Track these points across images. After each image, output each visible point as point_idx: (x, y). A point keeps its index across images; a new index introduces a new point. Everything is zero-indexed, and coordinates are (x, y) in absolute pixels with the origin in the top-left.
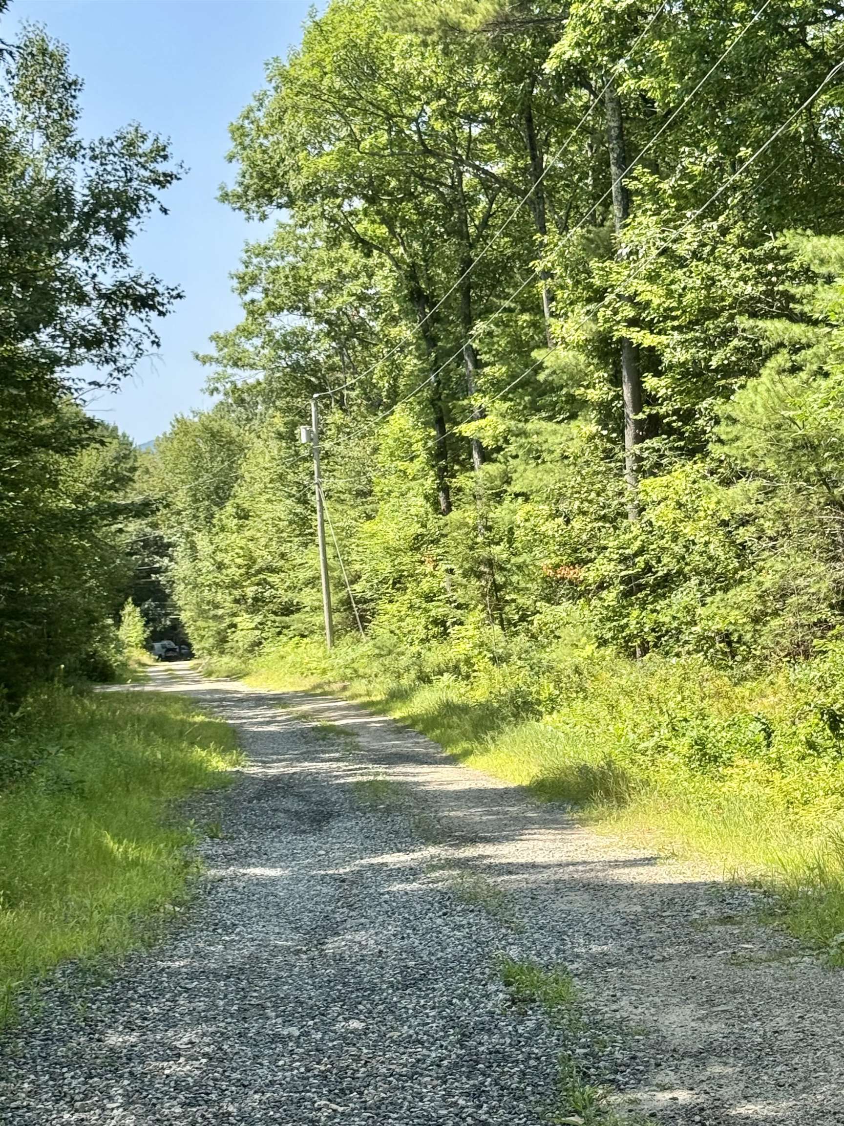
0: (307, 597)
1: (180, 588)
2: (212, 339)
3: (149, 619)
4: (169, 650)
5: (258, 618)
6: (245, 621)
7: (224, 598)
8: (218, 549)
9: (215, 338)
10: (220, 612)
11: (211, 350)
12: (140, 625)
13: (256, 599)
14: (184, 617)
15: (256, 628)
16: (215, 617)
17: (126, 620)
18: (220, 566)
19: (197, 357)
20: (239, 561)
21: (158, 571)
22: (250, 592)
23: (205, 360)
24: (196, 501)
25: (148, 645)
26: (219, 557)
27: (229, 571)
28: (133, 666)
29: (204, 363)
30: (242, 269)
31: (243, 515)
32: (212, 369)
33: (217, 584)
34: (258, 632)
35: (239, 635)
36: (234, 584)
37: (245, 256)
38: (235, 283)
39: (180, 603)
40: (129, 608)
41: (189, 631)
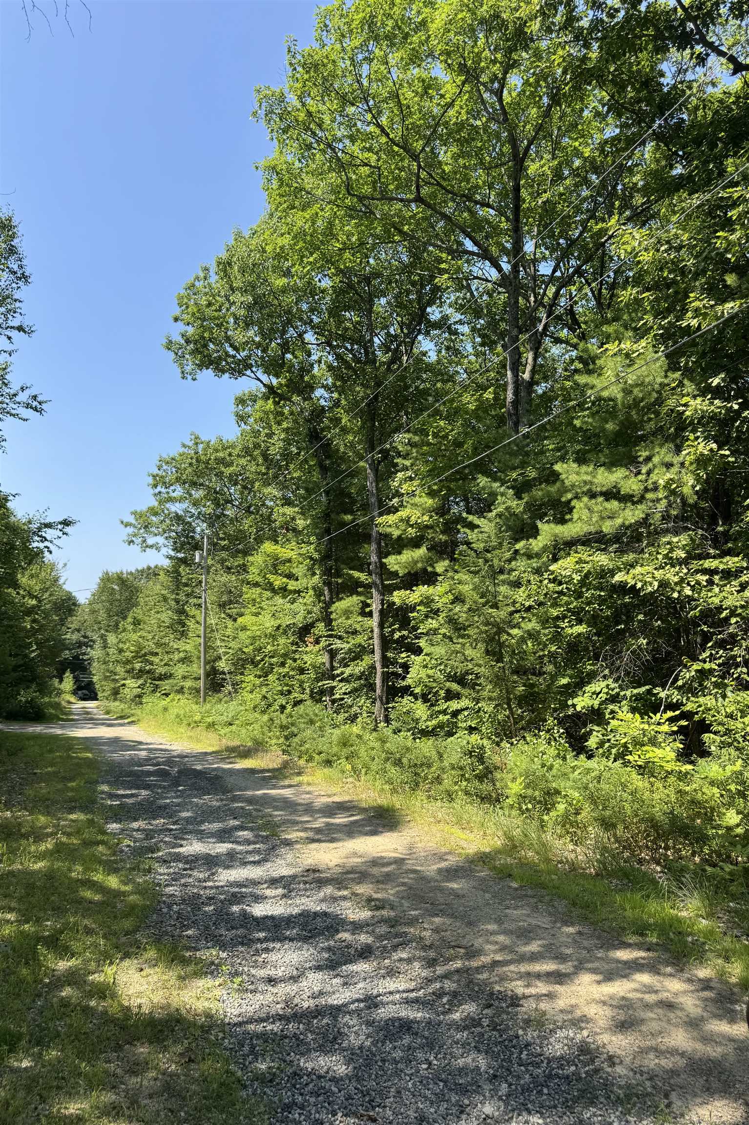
0: (180, 670)
1: (95, 664)
2: (132, 513)
3: (77, 680)
4: (85, 695)
5: (140, 682)
6: (131, 683)
7: (120, 669)
8: (120, 641)
9: (134, 513)
10: (117, 677)
11: (132, 519)
12: (71, 683)
13: (140, 671)
14: (95, 679)
15: (139, 687)
16: (114, 680)
17: (65, 680)
18: (121, 651)
19: (122, 522)
20: (132, 648)
21: (84, 654)
22: (138, 666)
23: (127, 525)
24: (110, 616)
25: (74, 693)
26: (121, 645)
27: (126, 654)
28: (64, 704)
29: (126, 526)
30: (156, 471)
31: (137, 623)
32: (130, 530)
33: (118, 661)
34: (139, 690)
35: (127, 691)
36: (128, 662)
37: (158, 463)
38: (150, 480)
39: (94, 672)
40: (67, 674)
41: (97, 687)
